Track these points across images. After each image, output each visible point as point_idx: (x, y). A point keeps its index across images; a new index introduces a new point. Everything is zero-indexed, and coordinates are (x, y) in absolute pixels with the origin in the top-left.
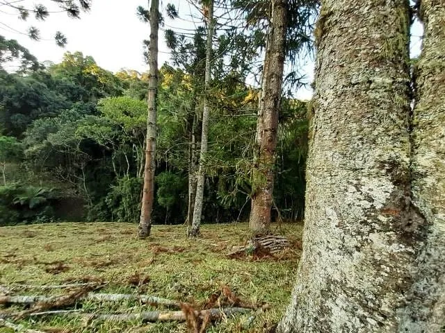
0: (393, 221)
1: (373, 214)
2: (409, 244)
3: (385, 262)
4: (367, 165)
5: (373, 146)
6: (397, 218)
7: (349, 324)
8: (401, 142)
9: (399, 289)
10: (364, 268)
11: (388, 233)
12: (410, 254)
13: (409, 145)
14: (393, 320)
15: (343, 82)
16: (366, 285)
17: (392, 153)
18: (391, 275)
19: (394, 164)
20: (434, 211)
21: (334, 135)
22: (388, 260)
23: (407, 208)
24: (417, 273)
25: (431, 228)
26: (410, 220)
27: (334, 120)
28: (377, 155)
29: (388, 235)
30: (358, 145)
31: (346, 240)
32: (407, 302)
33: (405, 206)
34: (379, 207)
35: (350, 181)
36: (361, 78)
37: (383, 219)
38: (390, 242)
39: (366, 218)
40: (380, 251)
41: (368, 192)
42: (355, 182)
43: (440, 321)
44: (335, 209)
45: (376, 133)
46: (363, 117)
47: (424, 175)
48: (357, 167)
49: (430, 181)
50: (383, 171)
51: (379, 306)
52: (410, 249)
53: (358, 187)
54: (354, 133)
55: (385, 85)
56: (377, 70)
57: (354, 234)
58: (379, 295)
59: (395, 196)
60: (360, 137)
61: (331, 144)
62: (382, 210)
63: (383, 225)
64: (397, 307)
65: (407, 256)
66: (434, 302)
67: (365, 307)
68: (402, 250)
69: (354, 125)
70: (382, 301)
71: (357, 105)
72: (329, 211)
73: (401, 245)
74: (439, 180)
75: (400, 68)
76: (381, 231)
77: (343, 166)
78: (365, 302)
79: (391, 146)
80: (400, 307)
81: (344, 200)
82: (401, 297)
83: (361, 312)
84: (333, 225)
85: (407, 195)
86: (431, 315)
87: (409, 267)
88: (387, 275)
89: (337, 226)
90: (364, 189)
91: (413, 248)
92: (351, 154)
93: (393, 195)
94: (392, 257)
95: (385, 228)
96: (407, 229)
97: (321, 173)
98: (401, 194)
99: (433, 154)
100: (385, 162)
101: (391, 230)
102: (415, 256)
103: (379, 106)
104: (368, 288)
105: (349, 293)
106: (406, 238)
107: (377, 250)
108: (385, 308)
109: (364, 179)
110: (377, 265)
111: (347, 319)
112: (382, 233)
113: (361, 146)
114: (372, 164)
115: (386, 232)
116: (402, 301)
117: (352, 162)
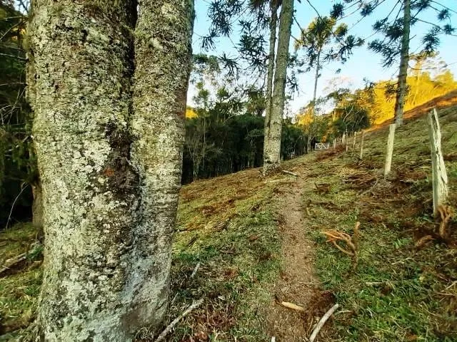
0: (109, 181)
1: (94, 178)
2: (122, 199)
3: (106, 221)
4: (89, 127)
5: (95, 108)
6: (113, 177)
7: (84, 292)
8: (121, 106)
9: (119, 240)
10: (90, 232)
11: (106, 194)
12: (123, 207)
13: (126, 109)
14: (120, 267)
15: (56, 21)
16: (94, 247)
17: (112, 116)
18: (112, 231)
19: (112, 127)
20: (146, 168)
21: (53, 89)
22: (107, 218)
23: (123, 168)
24: (132, 221)
25: (145, 181)
26: (125, 177)
27: (51, 69)
28: (98, 117)
29: (105, 196)
30: (80, 105)
31: (76, 211)
32: (127, 248)
33: (121, 166)
34: (99, 169)
35: (75, 145)
36: (75, 24)
37: (101, 180)
38: (108, 201)
39: (89, 183)
40: (100, 212)
41: (91, 156)
42: (79, 146)
43: (165, 250)
44: (64, 179)
45: (97, 93)
46: (82, 72)
47: (138, 138)
48: (80, 129)
49: (142, 142)
50: (103, 134)
51: (106, 261)
52: (123, 203)
53: (81, 151)
54: (75, 90)
55: (103, 42)
56: (93, 21)
57: (81, 202)
58: (104, 252)
59: (112, 158)
60: (81, 95)
61: (51, 100)
62: (101, 173)
63: (102, 186)
64: (119, 255)
65: (121, 209)
66: (155, 238)
67: (95, 268)
68: (117, 205)
69: (74, 79)
70: (108, 256)
71: (75, 57)
72: (60, 183)
73: (117, 201)
74: (147, 141)
75: (118, 29)
76: (100, 193)
77: (66, 129)
78: (93, 264)
79: (111, 109)
80: (123, 254)
81: (71, 168)
82: (122, 245)
83: (92, 274)
84: (64, 197)
85: (124, 156)
86: (156, 248)
87: (124, 218)
88: (108, 231)
89: (67, 198)
90: (87, 154)
91: (126, 201)
92: (73, 114)
93: (110, 157)
94: (110, 214)
95: (103, 189)
96: (121, 186)
97: (44, 138)
98: (116, 155)
99: (142, 119)
100: (104, 125)
101: (108, 190)
102: (127, 207)
103: (97, 63)
104: (95, 250)
105: (80, 262)
106: (120, 194)
107: (98, 212)
108: (111, 261)
109: (86, 143)
110: (99, 225)
111: (81, 287)
112: (101, 195)
113: (83, 106)
114: (94, 126)
115: (103, 192)
116: (123, 248)
117: (75, 124)
